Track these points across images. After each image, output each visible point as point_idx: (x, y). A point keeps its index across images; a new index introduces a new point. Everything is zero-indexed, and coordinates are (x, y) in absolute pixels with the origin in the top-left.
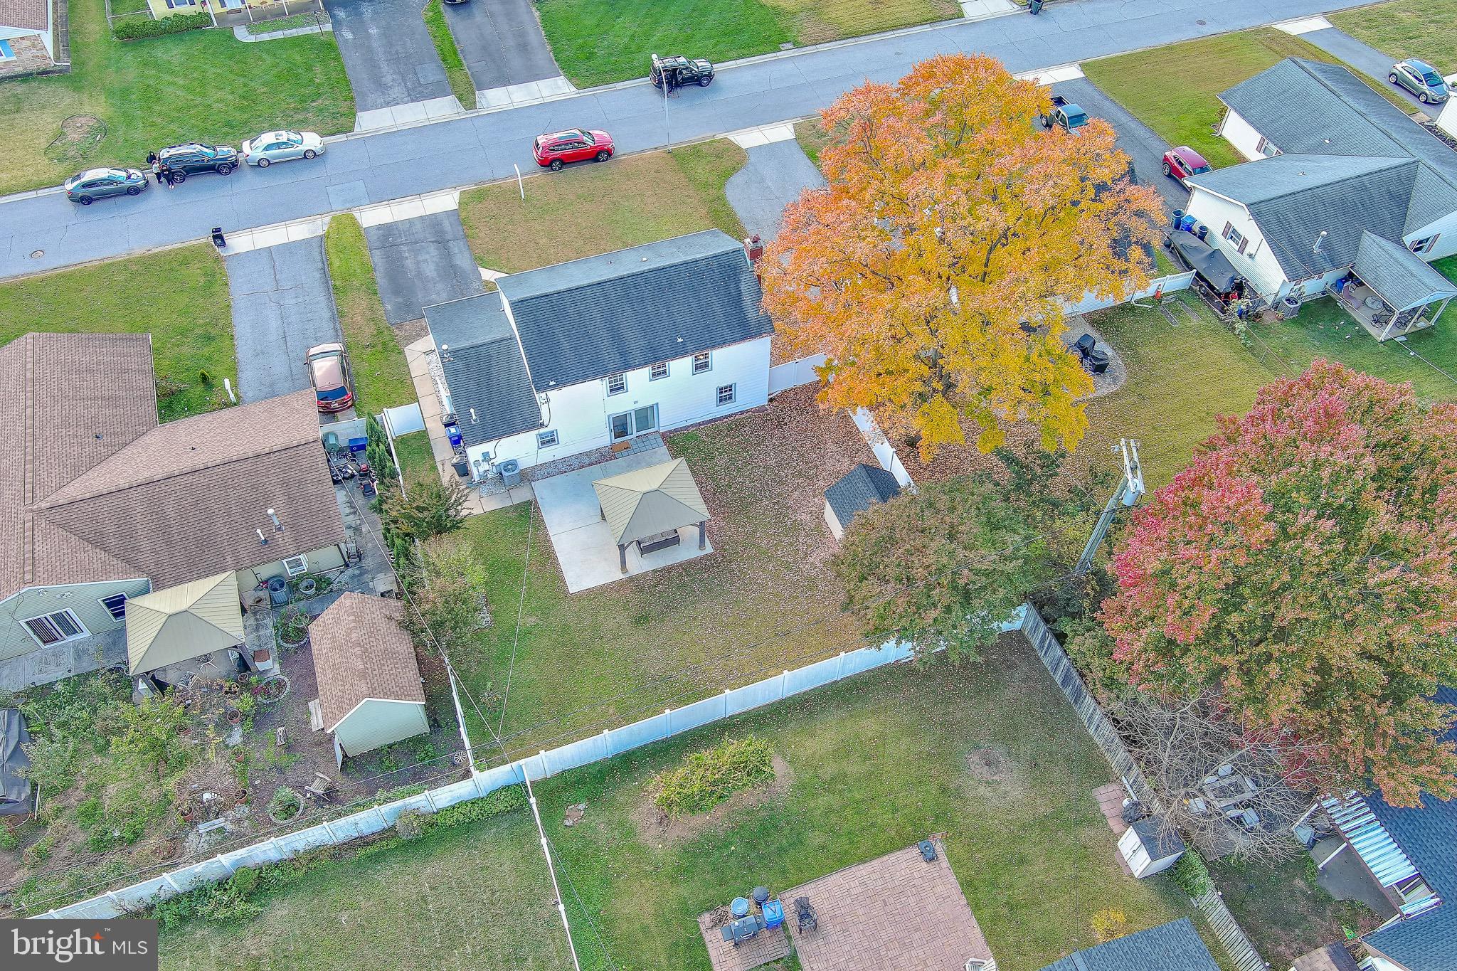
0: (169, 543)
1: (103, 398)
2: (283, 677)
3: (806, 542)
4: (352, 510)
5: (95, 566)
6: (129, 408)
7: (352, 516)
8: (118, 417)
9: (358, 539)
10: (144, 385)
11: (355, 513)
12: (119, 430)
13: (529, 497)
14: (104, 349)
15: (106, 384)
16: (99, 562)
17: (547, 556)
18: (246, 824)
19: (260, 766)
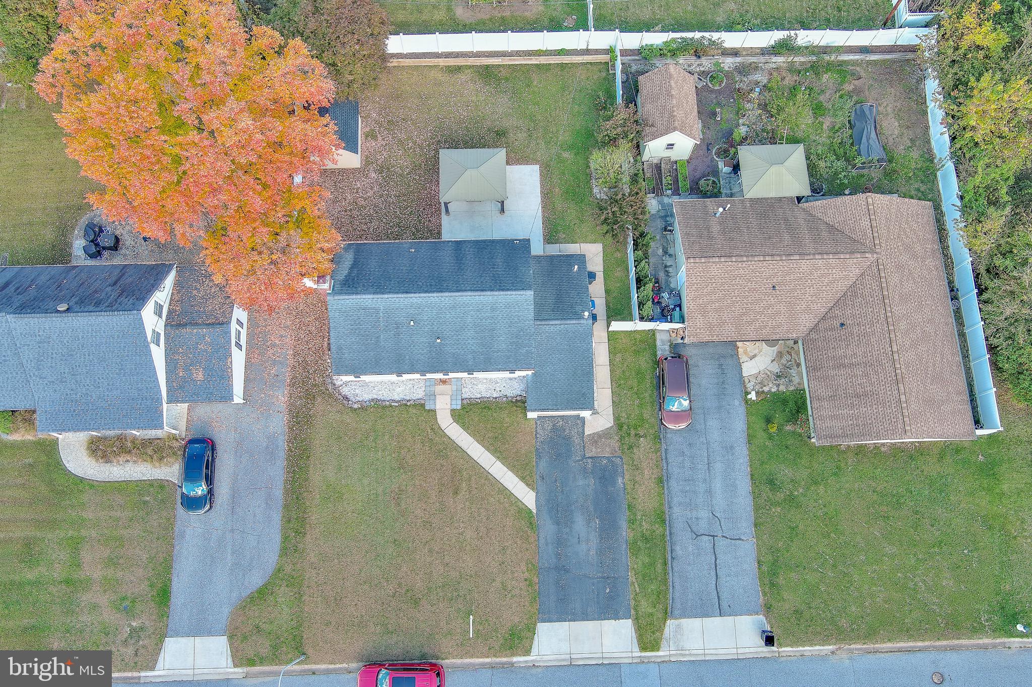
0: (786, 220)
1: (844, 366)
2: (717, 159)
3: (380, 155)
4: (667, 269)
5: (831, 211)
6: (825, 356)
7: (668, 264)
8: (831, 347)
9: (665, 244)
10: (815, 383)
11: (666, 266)
12: (829, 333)
13: (548, 246)
14: (850, 422)
15: (844, 382)
16: (829, 214)
17: (547, 196)
18: (737, 79)
19: (730, 109)
